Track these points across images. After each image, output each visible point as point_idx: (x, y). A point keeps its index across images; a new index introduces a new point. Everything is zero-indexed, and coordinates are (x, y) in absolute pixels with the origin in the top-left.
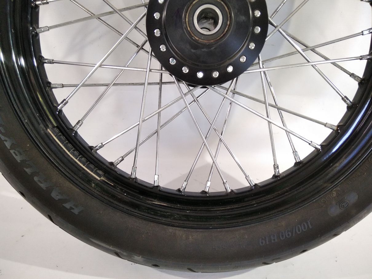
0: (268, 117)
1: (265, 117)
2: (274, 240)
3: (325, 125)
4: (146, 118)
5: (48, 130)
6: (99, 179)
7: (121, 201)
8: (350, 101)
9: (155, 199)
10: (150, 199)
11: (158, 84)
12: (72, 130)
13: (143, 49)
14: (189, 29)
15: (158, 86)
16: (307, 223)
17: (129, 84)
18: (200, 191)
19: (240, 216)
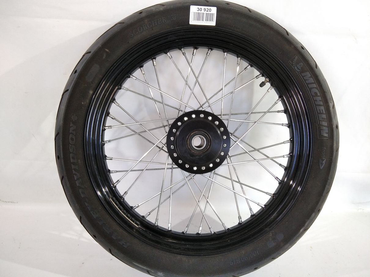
0: (233, 190)
1: (232, 189)
2: (238, 262)
3: (266, 193)
4: (164, 190)
5: (110, 199)
6: (138, 227)
7: (150, 239)
8: (280, 180)
9: (169, 238)
10: (166, 238)
11: (171, 168)
12: (121, 197)
13: (162, 149)
14: (189, 147)
15: (171, 170)
16: (256, 251)
17: (154, 169)
18: (195, 233)
19: (219, 248)
